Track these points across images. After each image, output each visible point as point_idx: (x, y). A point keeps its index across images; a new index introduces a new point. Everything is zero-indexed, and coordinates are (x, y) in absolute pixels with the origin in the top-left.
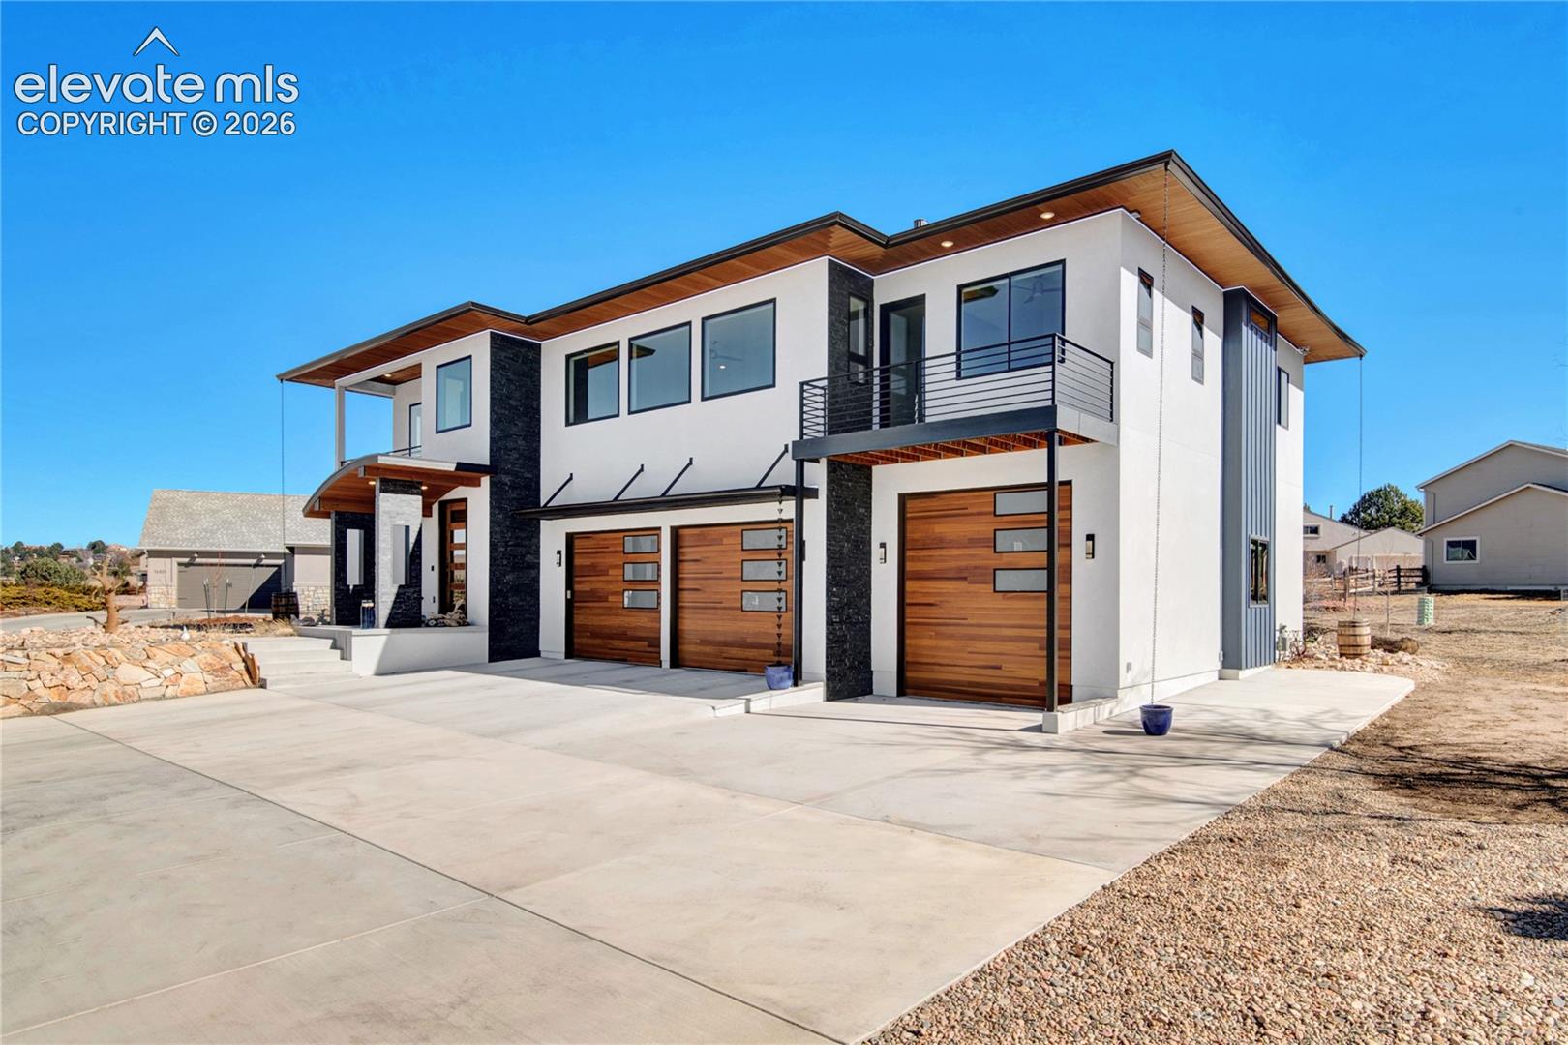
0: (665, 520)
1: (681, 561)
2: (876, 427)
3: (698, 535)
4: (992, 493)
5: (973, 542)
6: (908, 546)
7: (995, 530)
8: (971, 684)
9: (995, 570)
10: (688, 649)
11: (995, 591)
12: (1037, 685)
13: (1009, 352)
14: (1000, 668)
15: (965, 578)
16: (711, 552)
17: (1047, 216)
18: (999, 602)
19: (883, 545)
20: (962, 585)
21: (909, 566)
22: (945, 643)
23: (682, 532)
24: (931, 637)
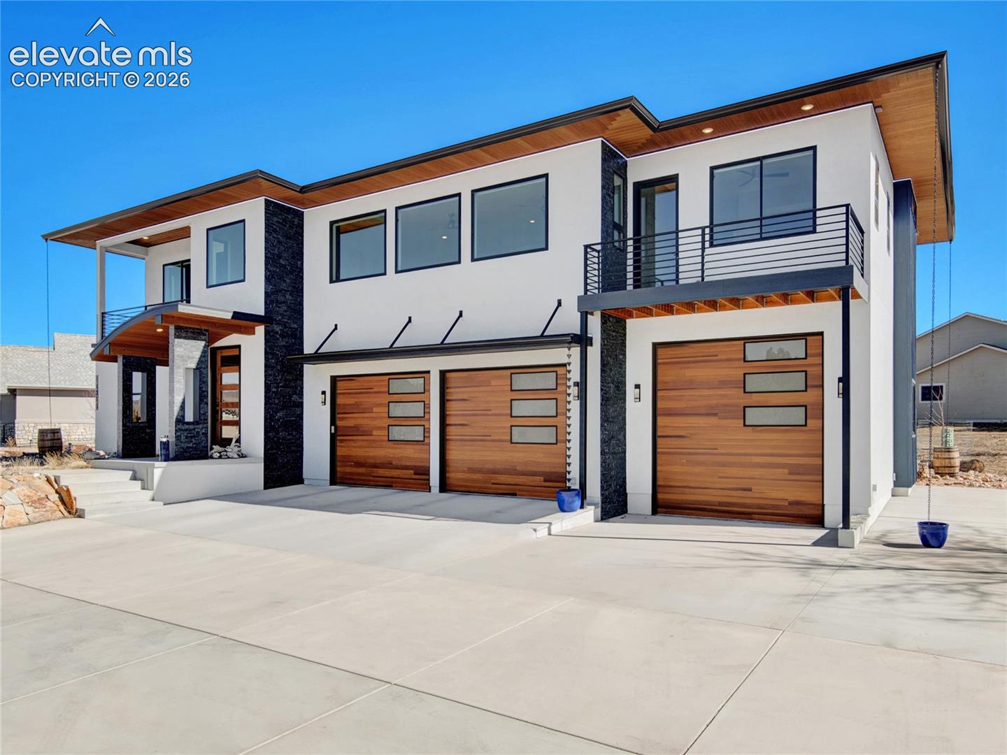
0: (435, 365)
1: (448, 400)
2: (630, 288)
3: (466, 377)
4: (742, 342)
5: (723, 384)
6: (659, 387)
7: (745, 374)
8: (720, 504)
9: (745, 407)
10: (454, 476)
11: (745, 425)
12: (787, 504)
13: (761, 226)
14: (750, 490)
15: (716, 414)
16: (479, 392)
17: (807, 108)
18: (749, 434)
19: (637, 386)
20: (713, 421)
21: (659, 405)
22: (697, 469)
23: (448, 375)
24: (682, 465)
